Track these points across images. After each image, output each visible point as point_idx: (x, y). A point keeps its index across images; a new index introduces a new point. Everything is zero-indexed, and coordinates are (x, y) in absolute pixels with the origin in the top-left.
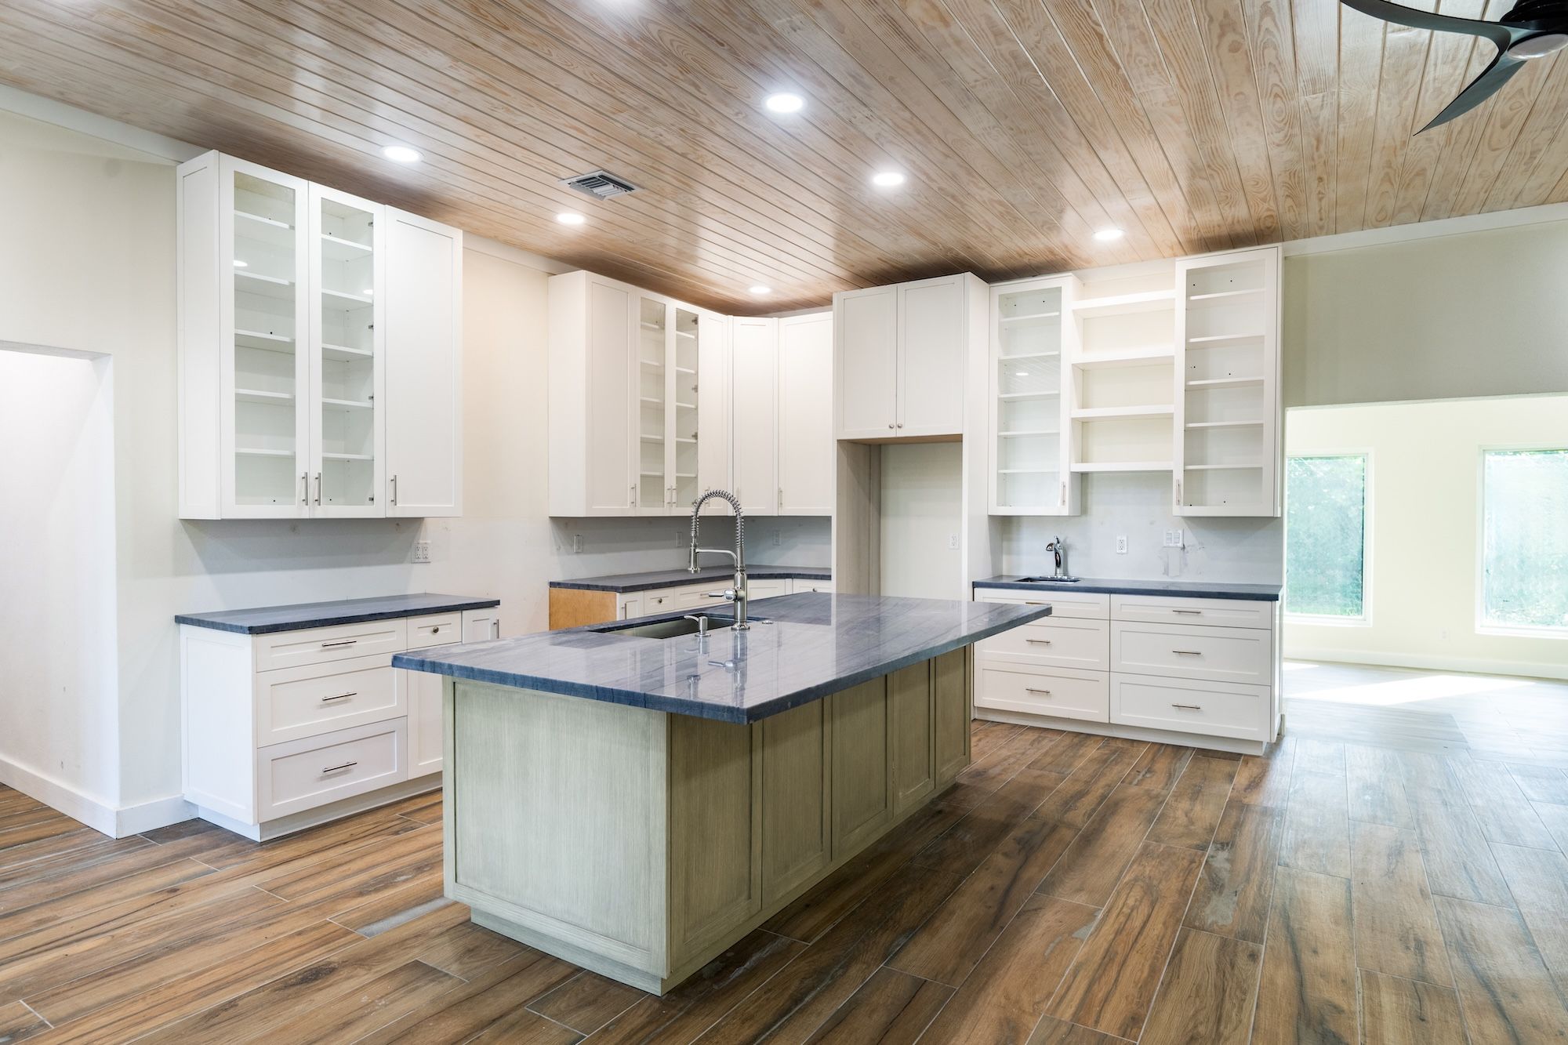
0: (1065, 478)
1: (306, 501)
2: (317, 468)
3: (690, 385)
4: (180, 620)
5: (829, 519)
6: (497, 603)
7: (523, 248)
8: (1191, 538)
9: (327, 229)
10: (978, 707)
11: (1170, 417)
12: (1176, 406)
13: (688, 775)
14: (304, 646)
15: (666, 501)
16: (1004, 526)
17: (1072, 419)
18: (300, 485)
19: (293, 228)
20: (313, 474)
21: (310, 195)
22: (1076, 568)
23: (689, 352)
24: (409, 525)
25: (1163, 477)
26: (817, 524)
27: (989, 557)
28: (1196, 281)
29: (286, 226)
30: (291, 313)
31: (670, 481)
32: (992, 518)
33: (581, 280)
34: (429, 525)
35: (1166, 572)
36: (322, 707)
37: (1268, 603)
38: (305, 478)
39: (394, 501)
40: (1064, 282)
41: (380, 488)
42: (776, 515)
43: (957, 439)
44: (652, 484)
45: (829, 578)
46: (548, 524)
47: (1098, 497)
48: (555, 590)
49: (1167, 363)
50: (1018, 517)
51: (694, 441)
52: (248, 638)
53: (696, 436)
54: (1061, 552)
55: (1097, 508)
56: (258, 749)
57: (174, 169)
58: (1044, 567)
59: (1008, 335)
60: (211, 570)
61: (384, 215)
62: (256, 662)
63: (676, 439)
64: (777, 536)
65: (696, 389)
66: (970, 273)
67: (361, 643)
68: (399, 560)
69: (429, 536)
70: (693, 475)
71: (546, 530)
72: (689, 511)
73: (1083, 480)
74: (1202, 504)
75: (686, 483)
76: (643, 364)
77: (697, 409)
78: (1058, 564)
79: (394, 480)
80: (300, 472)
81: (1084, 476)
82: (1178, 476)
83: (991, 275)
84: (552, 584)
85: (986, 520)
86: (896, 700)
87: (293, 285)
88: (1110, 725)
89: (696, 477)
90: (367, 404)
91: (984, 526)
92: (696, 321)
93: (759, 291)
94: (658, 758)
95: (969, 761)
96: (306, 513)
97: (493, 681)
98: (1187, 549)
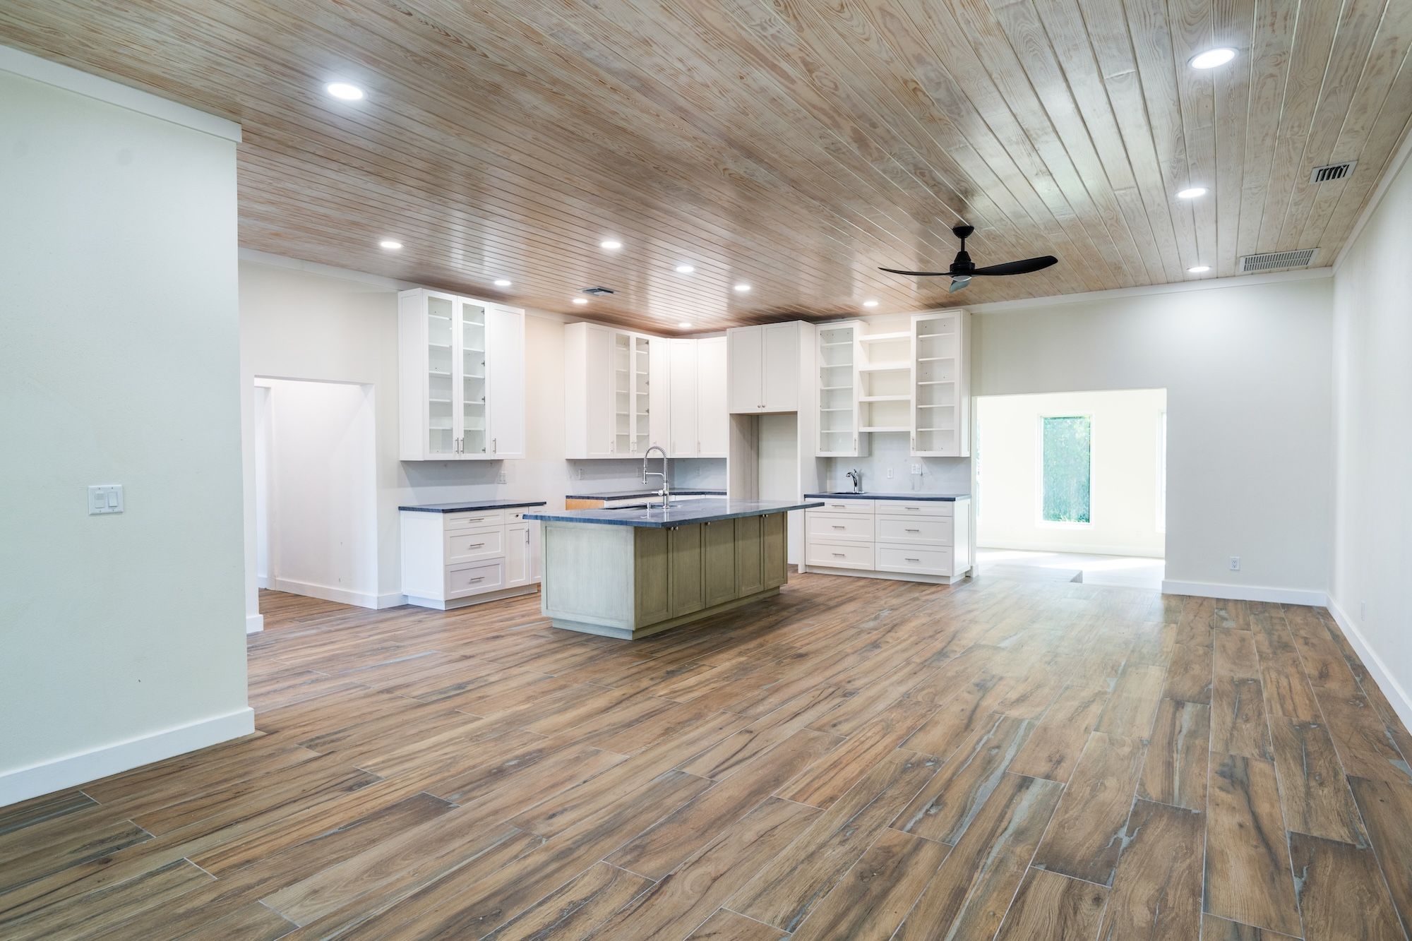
0: (856, 436)
1: (458, 451)
2: (461, 436)
3: (644, 381)
4: (401, 508)
5: (726, 459)
6: (545, 503)
7: (552, 311)
8: (925, 469)
9: (465, 318)
10: (809, 566)
11: (908, 402)
12: (912, 397)
13: (642, 557)
14: (462, 519)
15: (631, 449)
16: (827, 464)
17: (860, 402)
18: (455, 444)
19: (451, 319)
20: (461, 438)
21: (458, 302)
22: (867, 488)
23: (644, 362)
24: (496, 463)
25: (905, 435)
26: (718, 462)
27: (817, 482)
28: (922, 328)
29: (448, 319)
30: (451, 359)
31: (633, 438)
32: (818, 459)
33: (583, 327)
34: (506, 464)
35: (913, 488)
36: (470, 549)
37: (951, 502)
38: (458, 440)
39: (495, 451)
40: (855, 325)
41: (488, 444)
42: (696, 457)
43: (795, 413)
44: (623, 439)
45: (725, 494)
46: (565, 463)
47: (877, 445)
48: (569, 500)
49: (906, 372)
50: (835, 458)
51: (647, 414)
52: (441, 515)
53: (648, 411)
54: (857, 478)
55: (877, 453)
56: (446, 566)
57: (397, 293)
58: (848, 486)
59: (827, 353)
60: (413, 485)
61: (489, 307)
62: (444, 527)
63: (636, 413)
64: (699, 470)
65: (648, 383)
66: (801, 321)
67: (486, 520)
68: (493, 482)
69: (506, 469)
70: (646, 434)
71: (565, 467)
72: (642, 456)
73: (869, 439)
74: (930, 449)
75: (642, 439)
76: (617, 371)
77: (648, 395)
78: (856, 485)
79: (495, 441)
80: (455, 438)
81: (870, 435)
82: (913, 434)
83: (814, 319)
84: (567, 497)
85: (814, 461)
86: (740, 543)
87: (451, 347)
88: (875, 572)
89: (648, 435)
90: (482, 402)
91: (812, 465)
92: (647, 343)
93: (685, 326)
94: (630, 548)
95: (786, 582)
96: (457, 457)
97: (567, 521)
98: (924, 475)
